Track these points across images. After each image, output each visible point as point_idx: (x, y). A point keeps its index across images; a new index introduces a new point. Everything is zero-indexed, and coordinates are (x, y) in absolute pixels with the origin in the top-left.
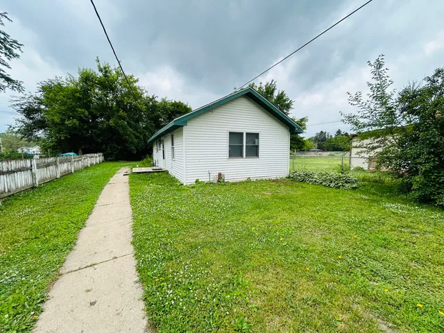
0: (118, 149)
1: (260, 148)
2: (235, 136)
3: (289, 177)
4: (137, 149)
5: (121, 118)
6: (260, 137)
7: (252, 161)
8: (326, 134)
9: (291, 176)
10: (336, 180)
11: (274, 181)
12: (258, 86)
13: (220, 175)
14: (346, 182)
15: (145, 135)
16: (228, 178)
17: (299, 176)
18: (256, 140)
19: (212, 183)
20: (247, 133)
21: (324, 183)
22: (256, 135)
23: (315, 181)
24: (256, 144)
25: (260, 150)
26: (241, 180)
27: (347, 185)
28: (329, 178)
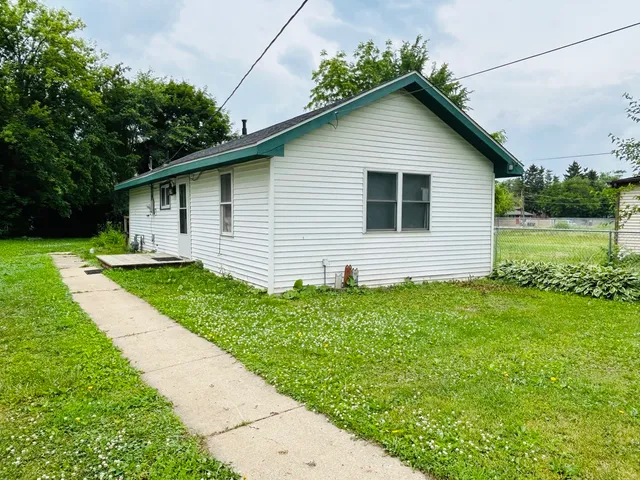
0: (20, 205)
1: (432, 209)
2: (380, 182)
3: (495, 276)
4: (74, 208)
5: (33, 122)
6: (432, 184)
7: (414, 238)
8: (545, 174)
9: (501, 273)
10: (605, 281)
11: (465, 285)
12: (383, 50)
13: (348, 270)
14: (626, 286)
15: (95, 169)
16: (366, 278)
17: (520, 274)
18: (424, 191)
19: (333, 290)
20: (404, 175)
21: (578, 289)
22: (424, 180)
23: (558, 285)
24: (424, 201)
25: (432, 214)
26: (391, 282)
27: (627, 292)
28: (587, 277)
